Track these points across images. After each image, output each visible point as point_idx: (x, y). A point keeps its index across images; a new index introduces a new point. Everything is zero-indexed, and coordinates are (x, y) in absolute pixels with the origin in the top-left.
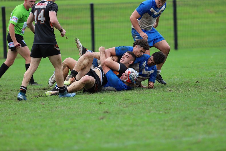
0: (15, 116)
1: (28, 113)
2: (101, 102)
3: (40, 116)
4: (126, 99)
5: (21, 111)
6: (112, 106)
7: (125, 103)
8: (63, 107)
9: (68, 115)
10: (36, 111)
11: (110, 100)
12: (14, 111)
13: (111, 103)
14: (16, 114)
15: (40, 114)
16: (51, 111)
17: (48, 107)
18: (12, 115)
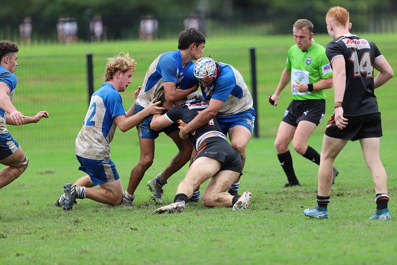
0: (272, 238)
1: (296, 233)
3: (317, 238)
5: (282, 230)
8: (357, 223)
9: (367, 237)
10: (310, 230)
12: (271, 229)
15: (317, 236)
16: (336, 229)
17: (331, 223)
18: (267, 236)
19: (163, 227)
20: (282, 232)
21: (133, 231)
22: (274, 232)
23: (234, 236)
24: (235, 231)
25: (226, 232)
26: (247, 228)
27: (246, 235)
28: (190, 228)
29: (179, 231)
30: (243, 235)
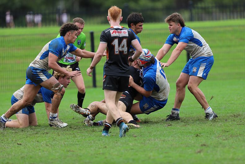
0: (105, 149)
1: (119, 146)
2: (198, 134)
3: (132, 149)
4: (225, 131)
5: (111, 144)
6: (211, 139)
7: (224, 136)
8: (156, 140)
9: (162, 148)
10: (128, 144)
11: (208, 133)
12: (104, 144)
13: (209, 136)
14: (106, 147)
15: (132, 148)
16: (144, 144)
17: (141, 140)
18: (101, 148)
19: (37, 143)
20: (111, 145)
21: (19, 145)
22: (106, 146)
23: (81, 148)
24: (82, 145)
25: (76, 146)
26: (89, 143)
27: (89, 147)
28: (54, 144)
29: (47, 145)
30: (87, 148)
